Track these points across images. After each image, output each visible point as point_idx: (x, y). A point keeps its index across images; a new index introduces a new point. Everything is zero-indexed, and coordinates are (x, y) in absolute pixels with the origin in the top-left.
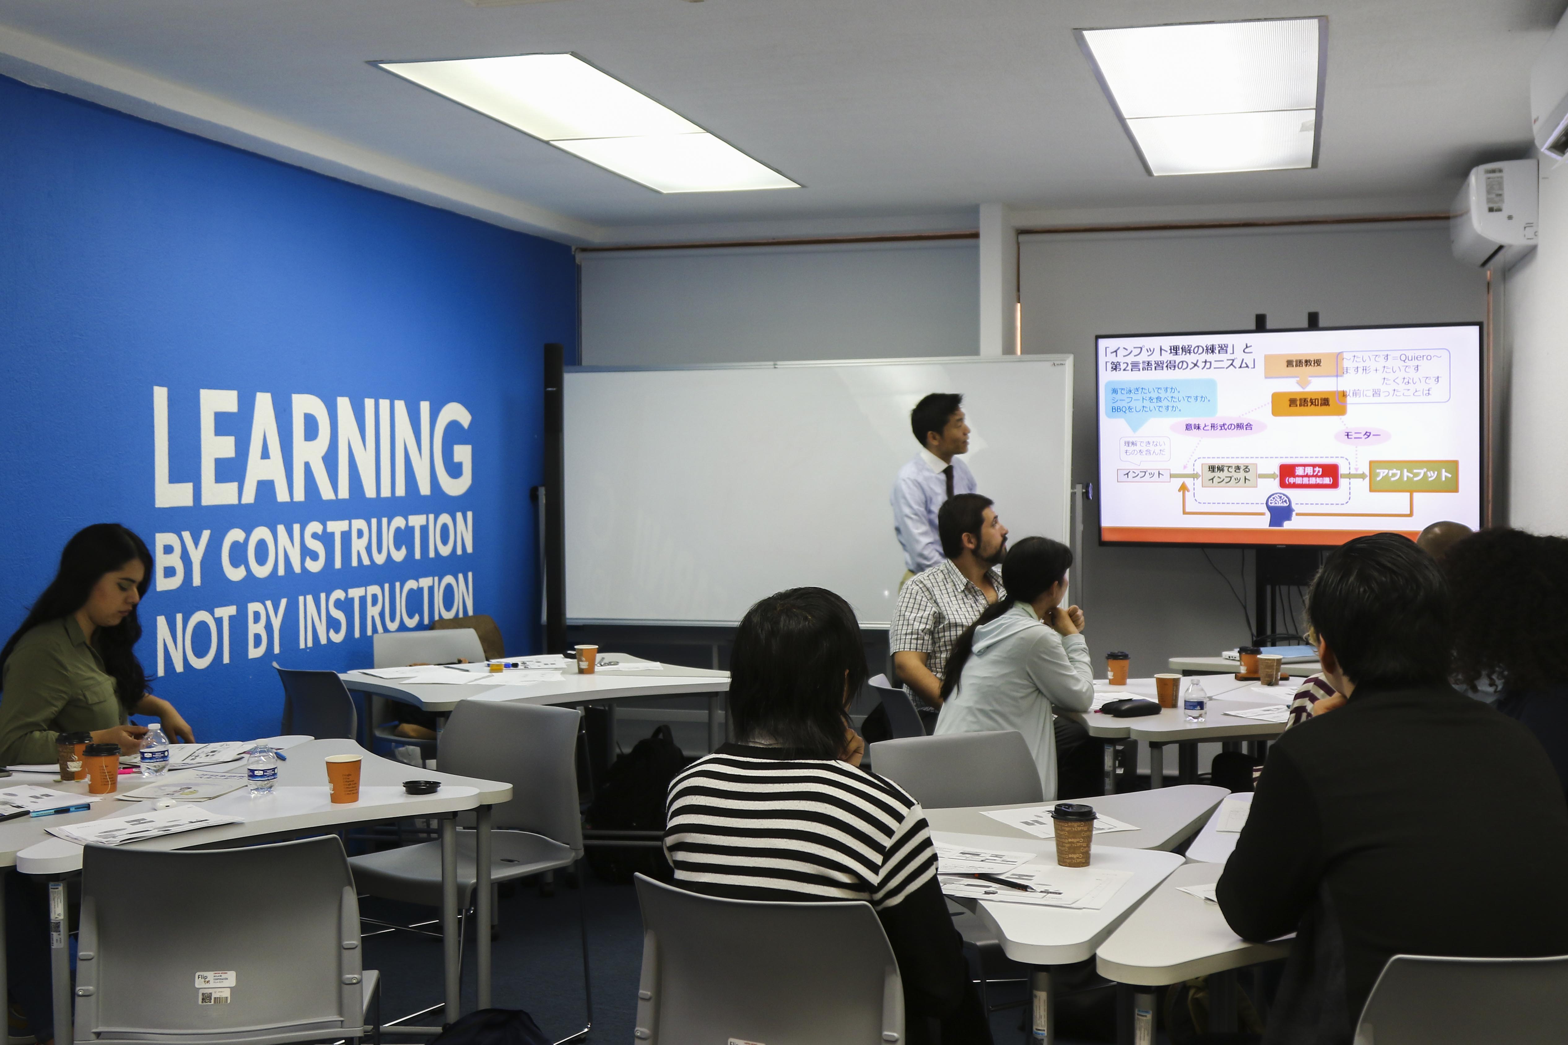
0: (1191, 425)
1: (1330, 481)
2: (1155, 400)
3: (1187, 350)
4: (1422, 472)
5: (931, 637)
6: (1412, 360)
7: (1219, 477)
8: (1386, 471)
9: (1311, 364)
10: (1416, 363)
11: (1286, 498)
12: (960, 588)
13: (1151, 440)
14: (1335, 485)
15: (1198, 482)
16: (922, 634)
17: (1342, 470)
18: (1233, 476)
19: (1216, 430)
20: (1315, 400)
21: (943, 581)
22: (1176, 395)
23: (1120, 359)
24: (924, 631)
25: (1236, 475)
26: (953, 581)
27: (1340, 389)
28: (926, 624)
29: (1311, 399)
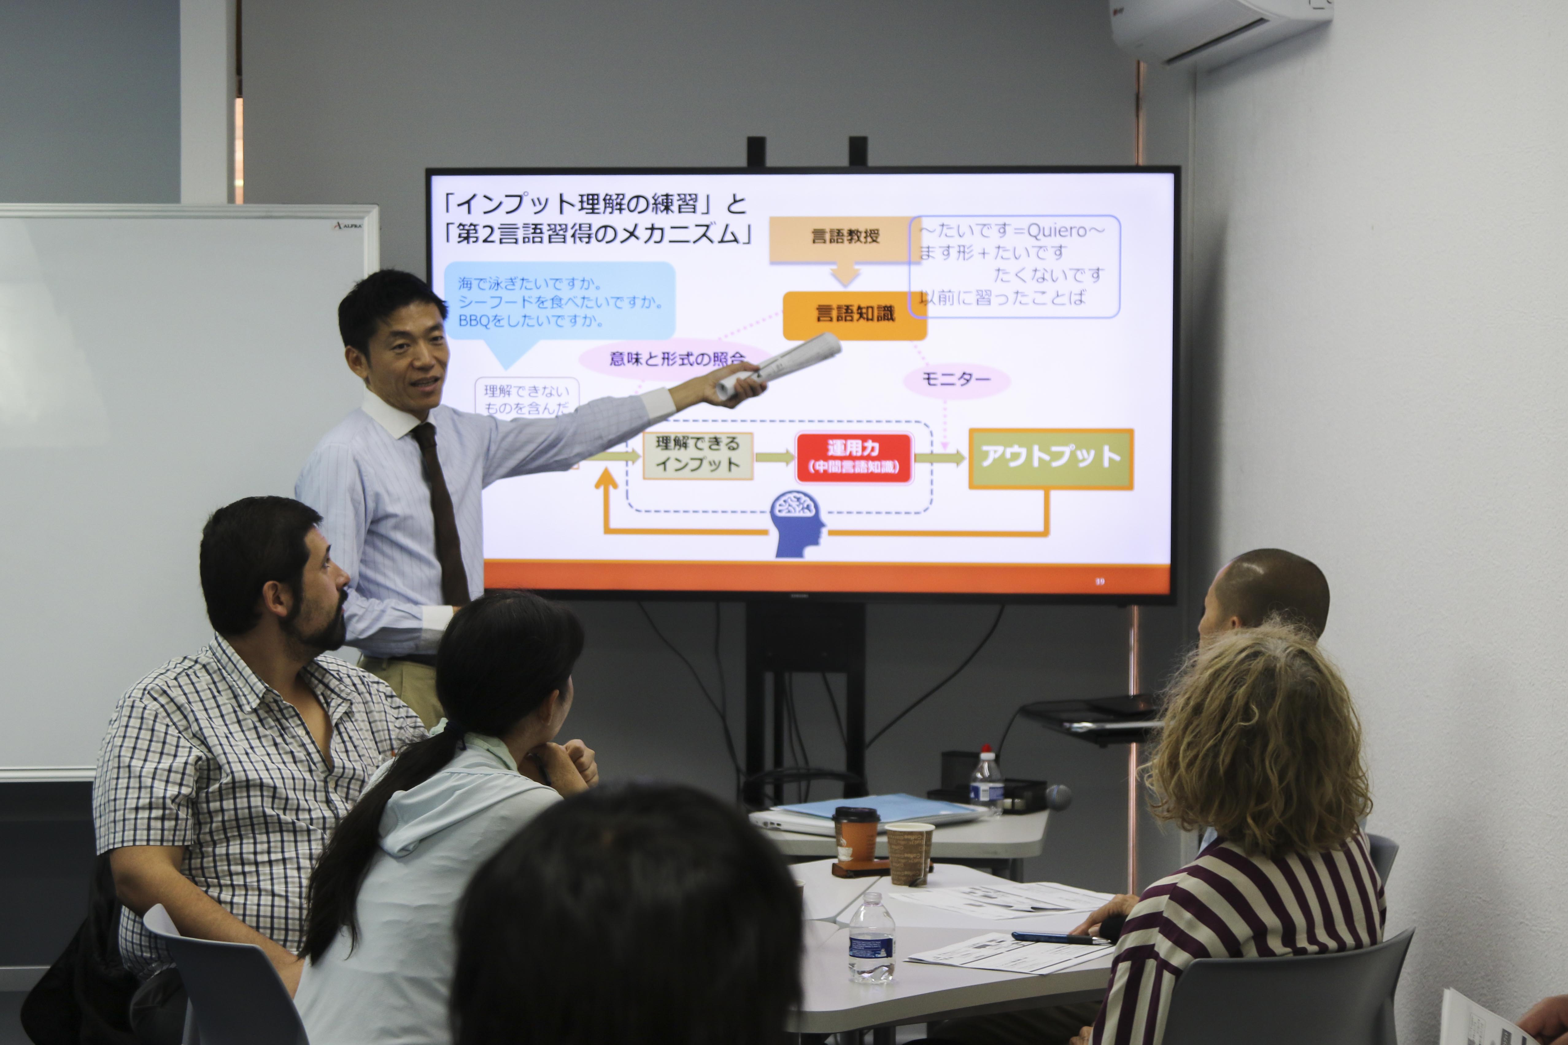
0: (621, 354)
1: (894, 467)
2: (548, 304)
3: (616, 204)
4: (1067, 450)
5: (190, 811)
6: (1050, 235)
7: (677, 460)
8: (1000, 449)
9: (859, 240)
10: (1057, 241)
11: (809, 502)
12: (249, 703)
13: (540, 384)
14: (903, 475)
15: (636, 469)
16: (172, 806)
17: (918, 447)
18: (705, 457)
19: (672, 365)
20: (868, 308)
21: (210, 689)
22: (591, 293)
23: (477, 217)
24: (177, 800)
25: (711, 455)
26: (230, 688)
27: (916, 288)
28: (181, 785)
29: (859, 308)
